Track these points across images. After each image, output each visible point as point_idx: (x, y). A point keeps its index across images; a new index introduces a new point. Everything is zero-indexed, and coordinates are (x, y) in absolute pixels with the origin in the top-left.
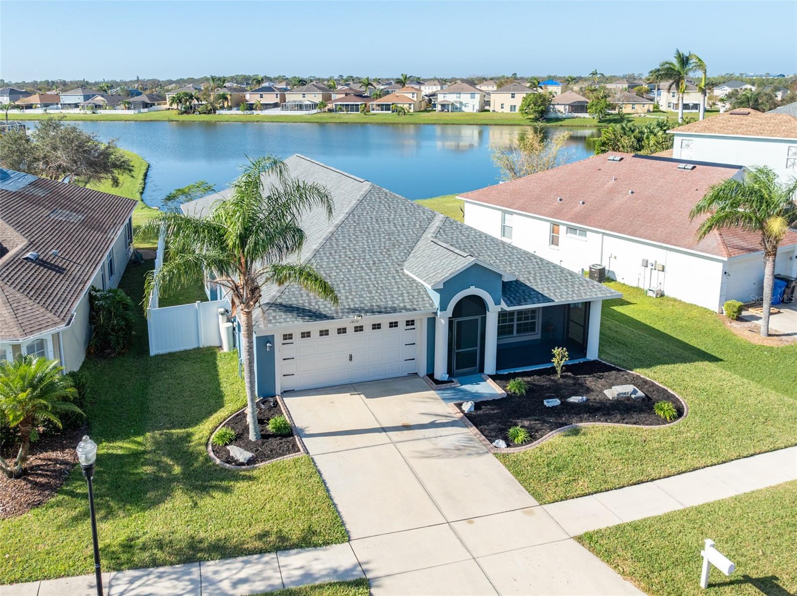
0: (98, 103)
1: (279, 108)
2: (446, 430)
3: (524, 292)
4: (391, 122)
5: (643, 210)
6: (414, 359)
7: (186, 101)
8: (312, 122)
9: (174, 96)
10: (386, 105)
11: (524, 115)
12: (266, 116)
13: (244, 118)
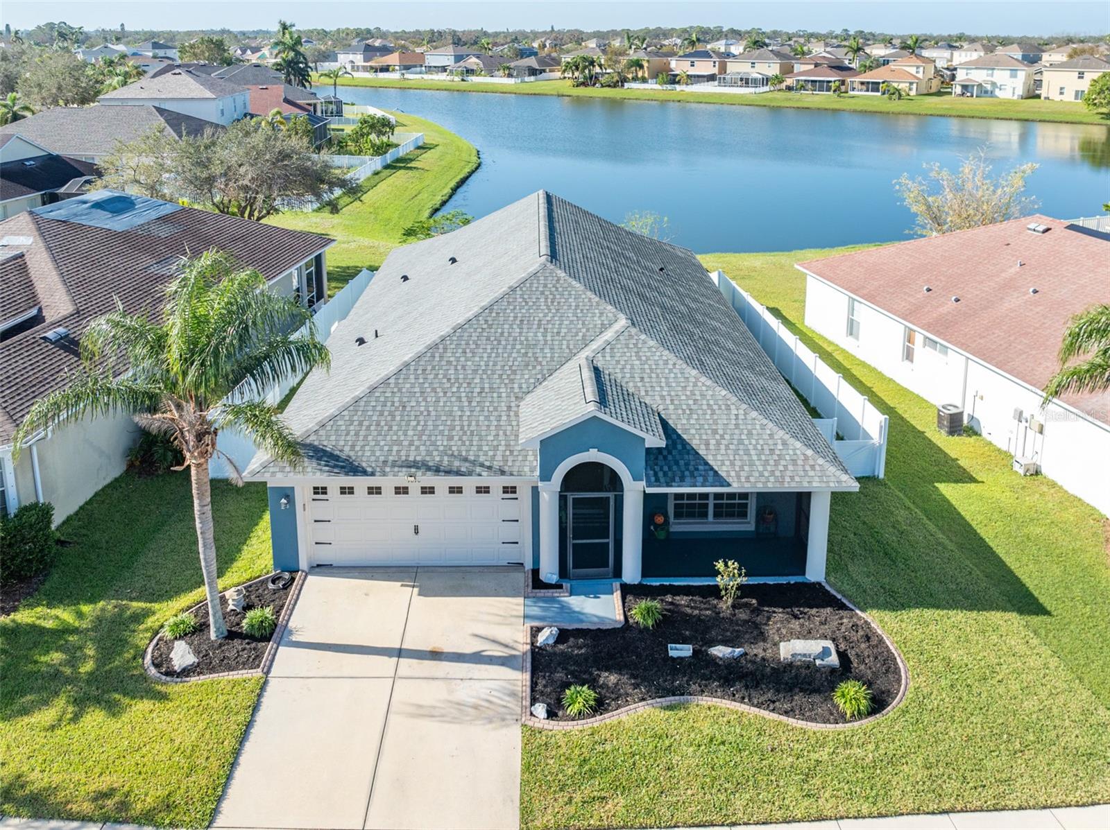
0: (470, 67)
1: (716, 83)
2: (486, 670)
3: (687, 464)
4: (878, 110)
5: (1038, 325)
6: (517, 543)
7: (585, 67)
8: (757, 105)
9: (569, 60)
10: (873, 83)
11: (1091, 107)
12: (692, 94)
13: (662, 96)
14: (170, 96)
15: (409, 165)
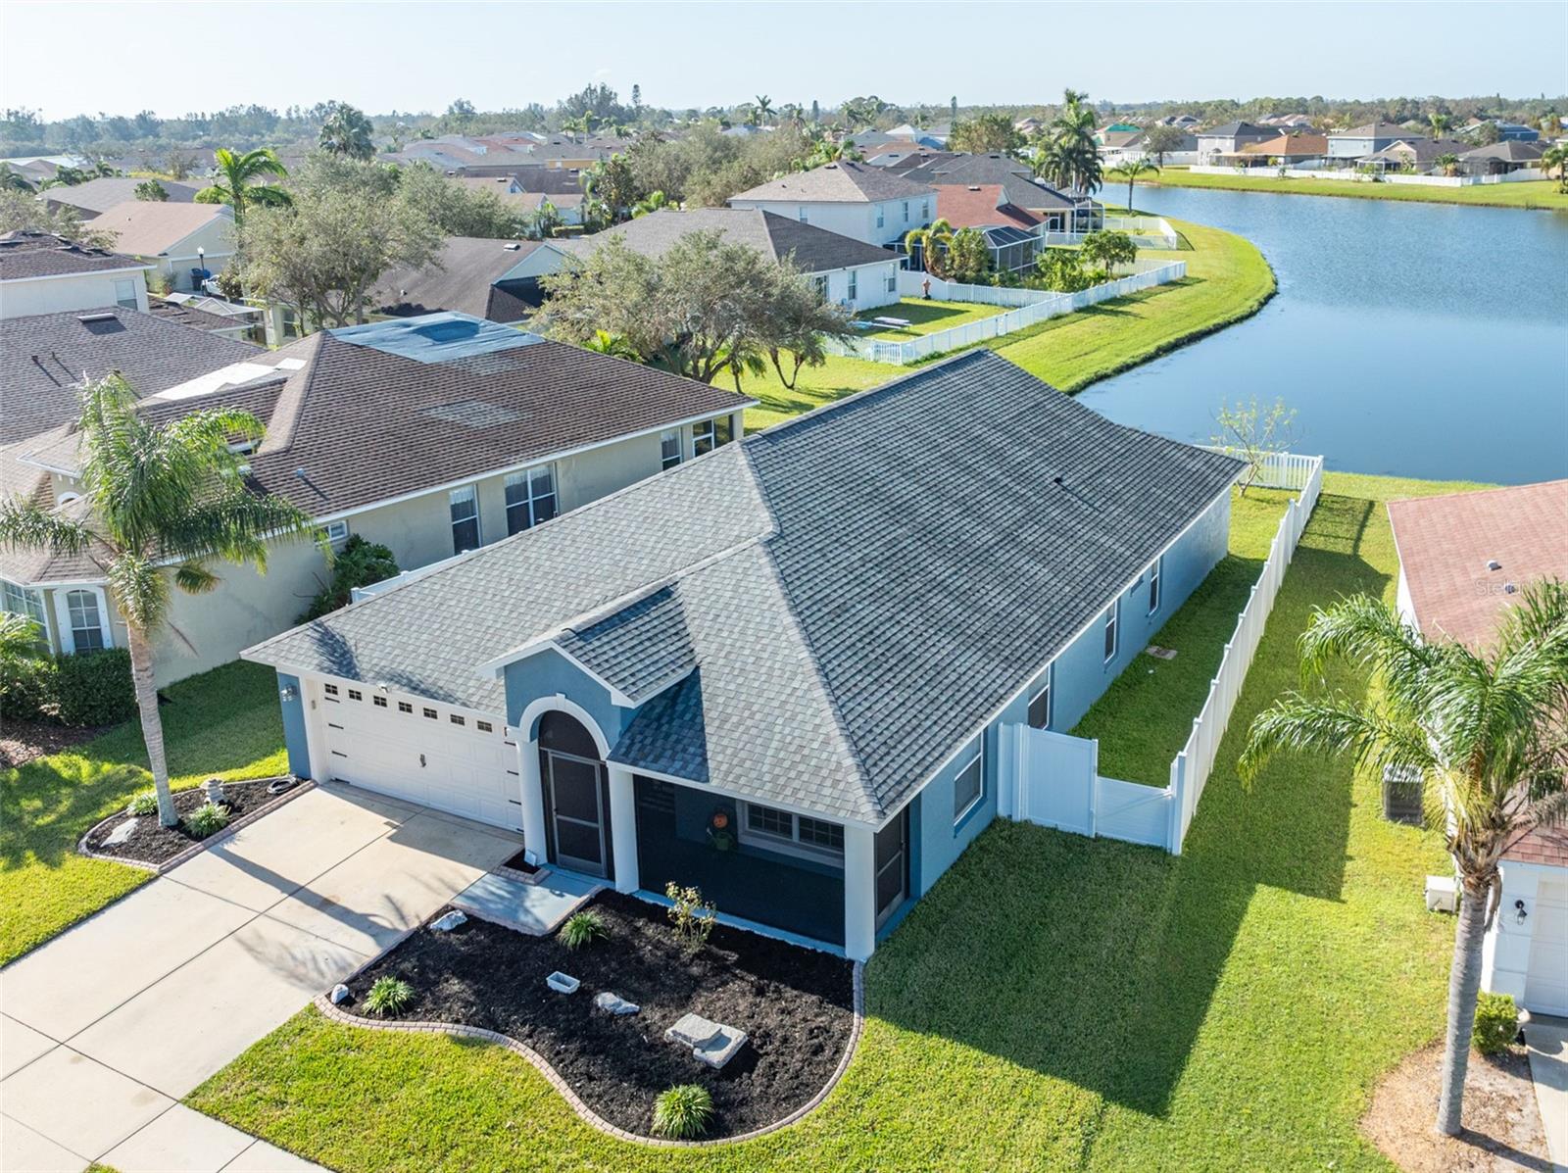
0: (1394, 159)
3: (678, 742)
9: (1561, 146)
14: (813, 198)
15: (1120, 309)
